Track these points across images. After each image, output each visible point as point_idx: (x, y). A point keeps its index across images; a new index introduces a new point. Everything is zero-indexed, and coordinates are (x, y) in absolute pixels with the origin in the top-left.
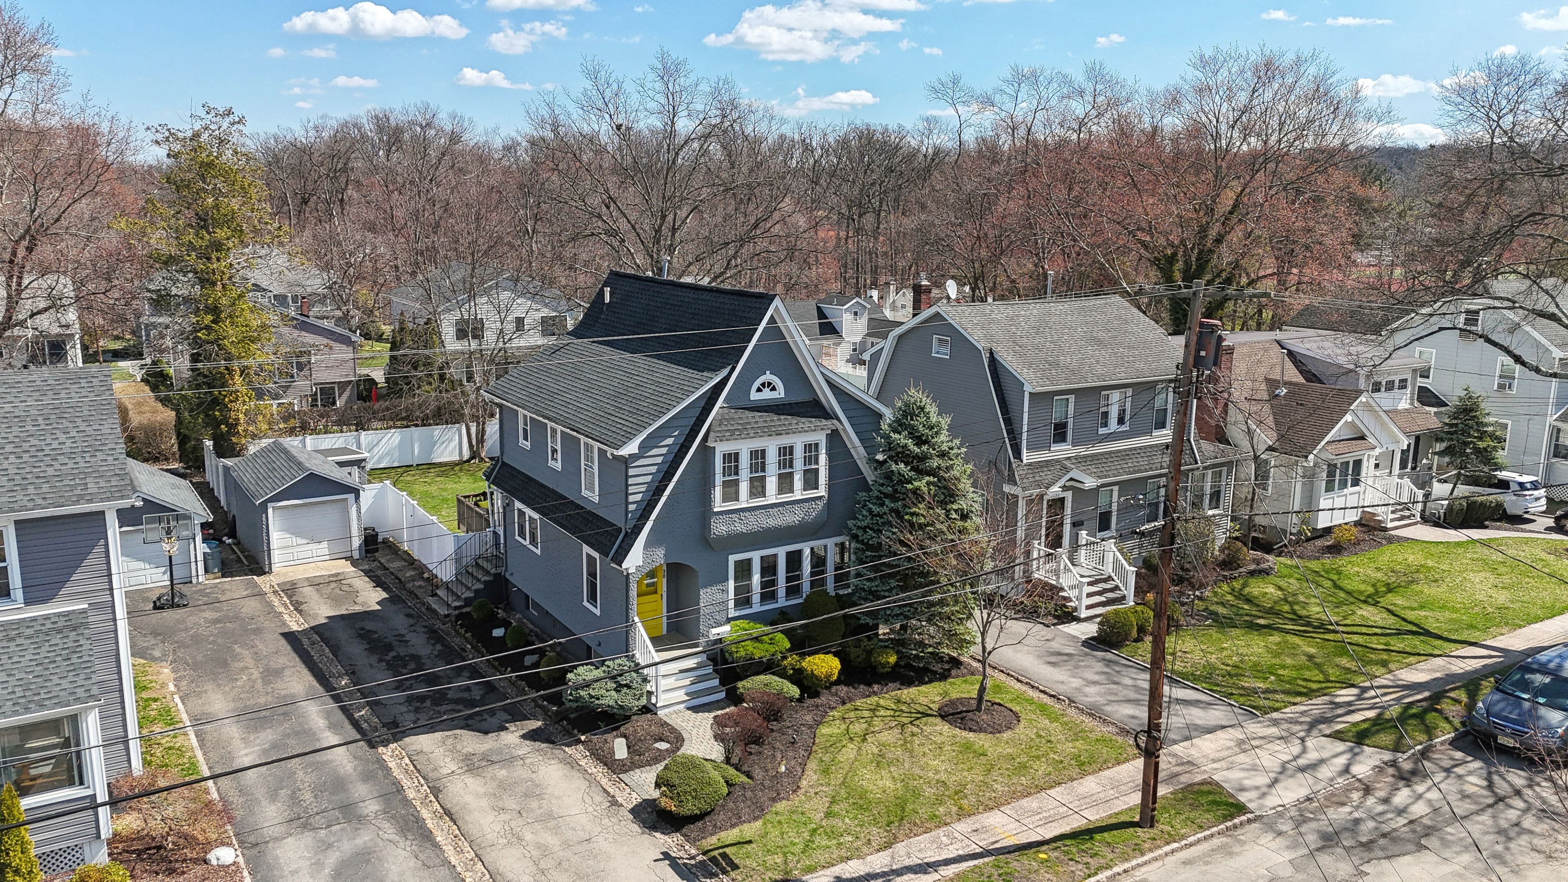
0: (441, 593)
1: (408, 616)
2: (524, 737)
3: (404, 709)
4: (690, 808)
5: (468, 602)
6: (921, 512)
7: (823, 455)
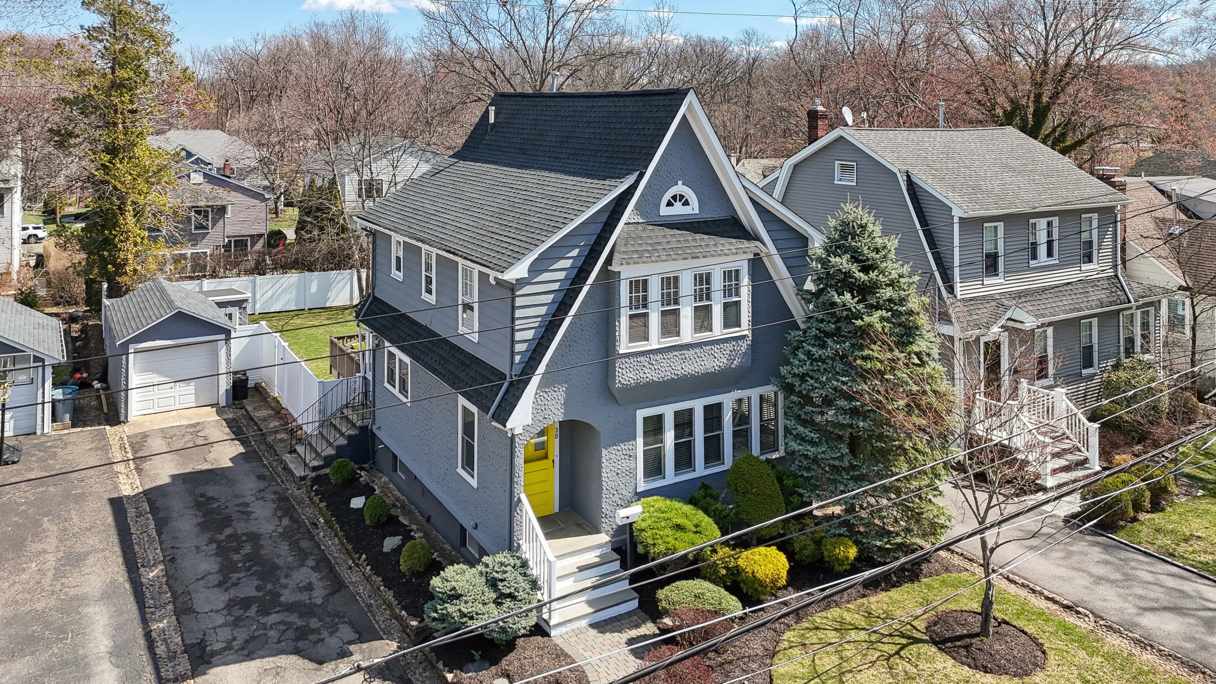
0: (300, 448)
1: (261, 477)
5: (328, 461)
6: (876, 355)
7: (746, 285)
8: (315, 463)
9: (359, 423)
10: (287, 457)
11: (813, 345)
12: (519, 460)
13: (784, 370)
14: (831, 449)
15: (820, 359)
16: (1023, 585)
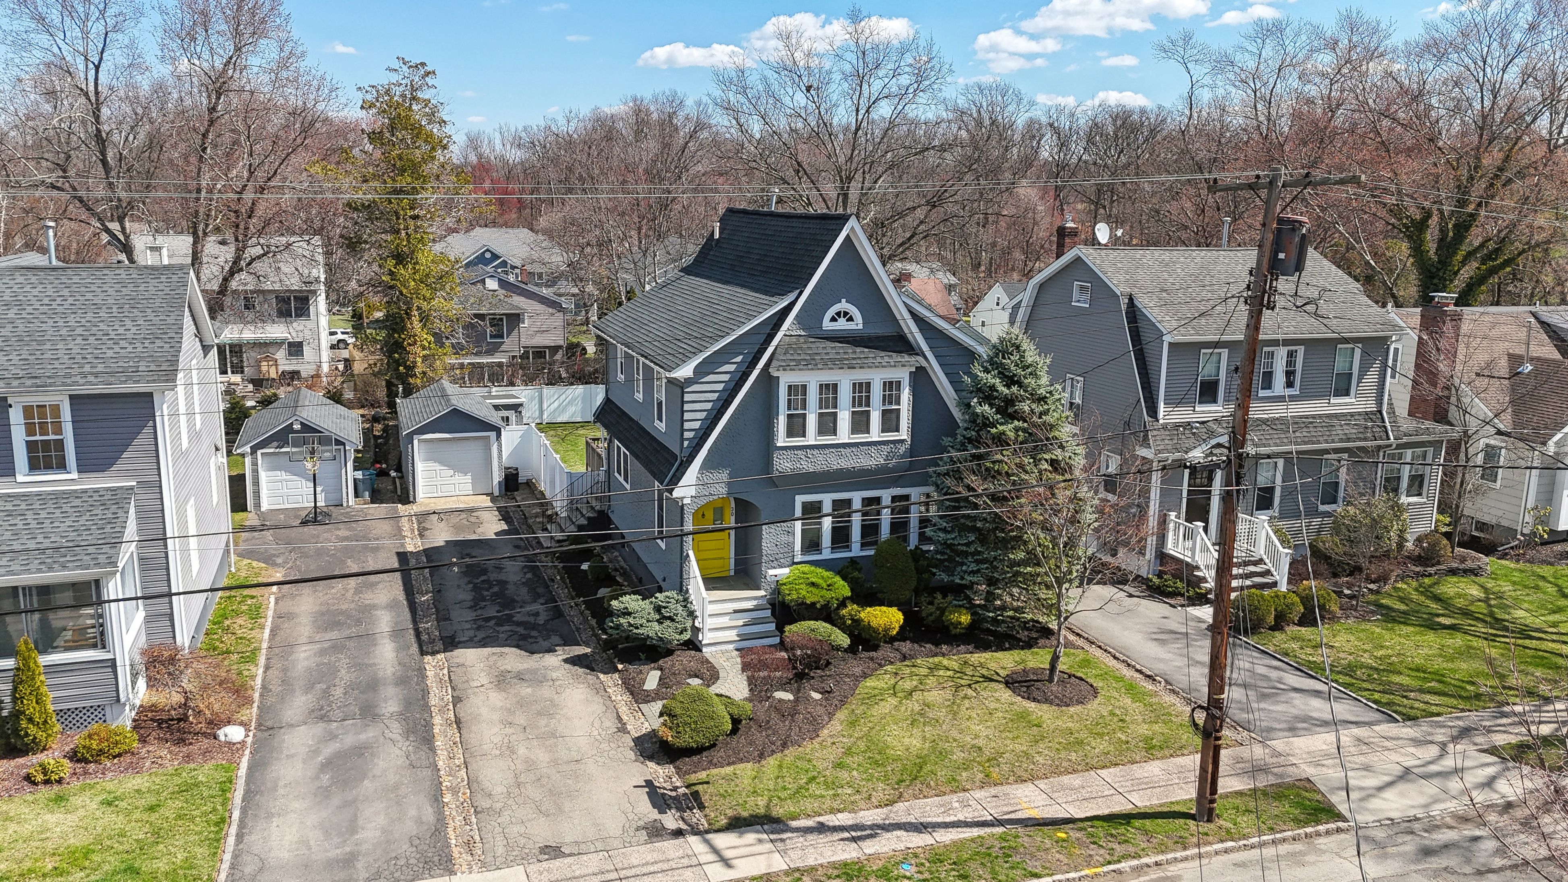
1: (516, 546)
2: (566, 661)
3: (468, 626)
4: (687, 739)
6: (1007, 459)
7: (906, 395)
9: (598, 508)
12: (688, 525)
15: (960, 461)
16: (1123, 661)
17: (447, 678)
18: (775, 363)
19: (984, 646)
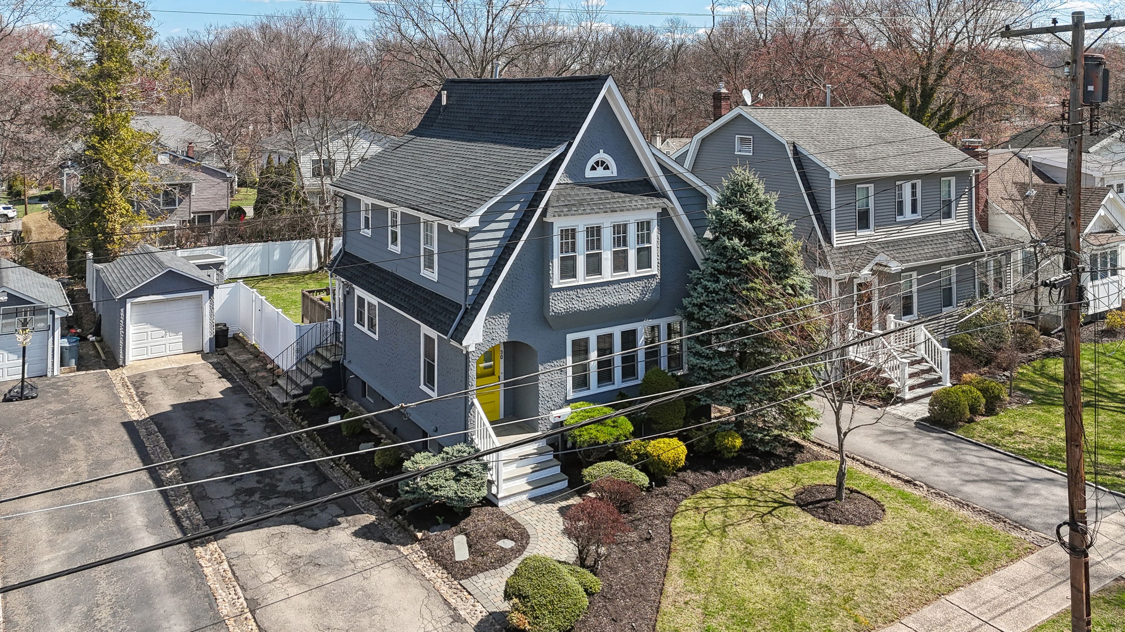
0: (281, 382)
1: (249, 405)
2: (356, 534)
3: (231, 504)
4: (547, 625)
5: (306, 390)
6: (758, 287)
7: (655, 234)
8: (296, 392)
9: (332, 359)
10: (270, 389)
11: (709, 281)
12: (473, 373)
13: (685, 301)
14: (723, 363)
15: (715, 292)
16: (875, 468)
17: (230, 575)
18: (550, 210)
19: (755, 468)
